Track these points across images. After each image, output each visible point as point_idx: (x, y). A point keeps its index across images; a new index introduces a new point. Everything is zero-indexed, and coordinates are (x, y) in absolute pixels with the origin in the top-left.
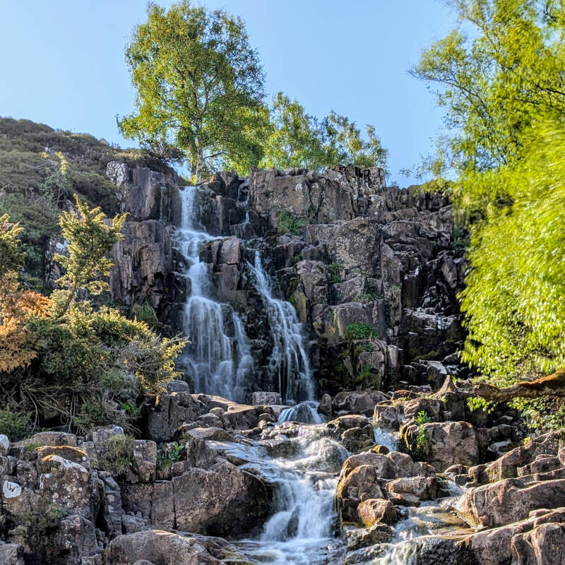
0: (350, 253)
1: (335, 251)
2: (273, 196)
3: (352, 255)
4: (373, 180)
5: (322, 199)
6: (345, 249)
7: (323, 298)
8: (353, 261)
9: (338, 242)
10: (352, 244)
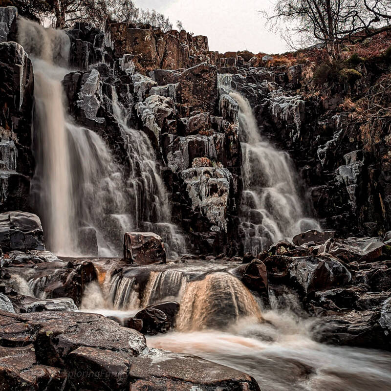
0: (193, 94)
1: (181, 92)
2: (126, 44)
3: (195, 96)
4: (199, 45)
5: (166, 51)
6: (189, 90)
7: (174, 130)
8: (196, 100)
9: (183, 84)
10: (195, 86)
